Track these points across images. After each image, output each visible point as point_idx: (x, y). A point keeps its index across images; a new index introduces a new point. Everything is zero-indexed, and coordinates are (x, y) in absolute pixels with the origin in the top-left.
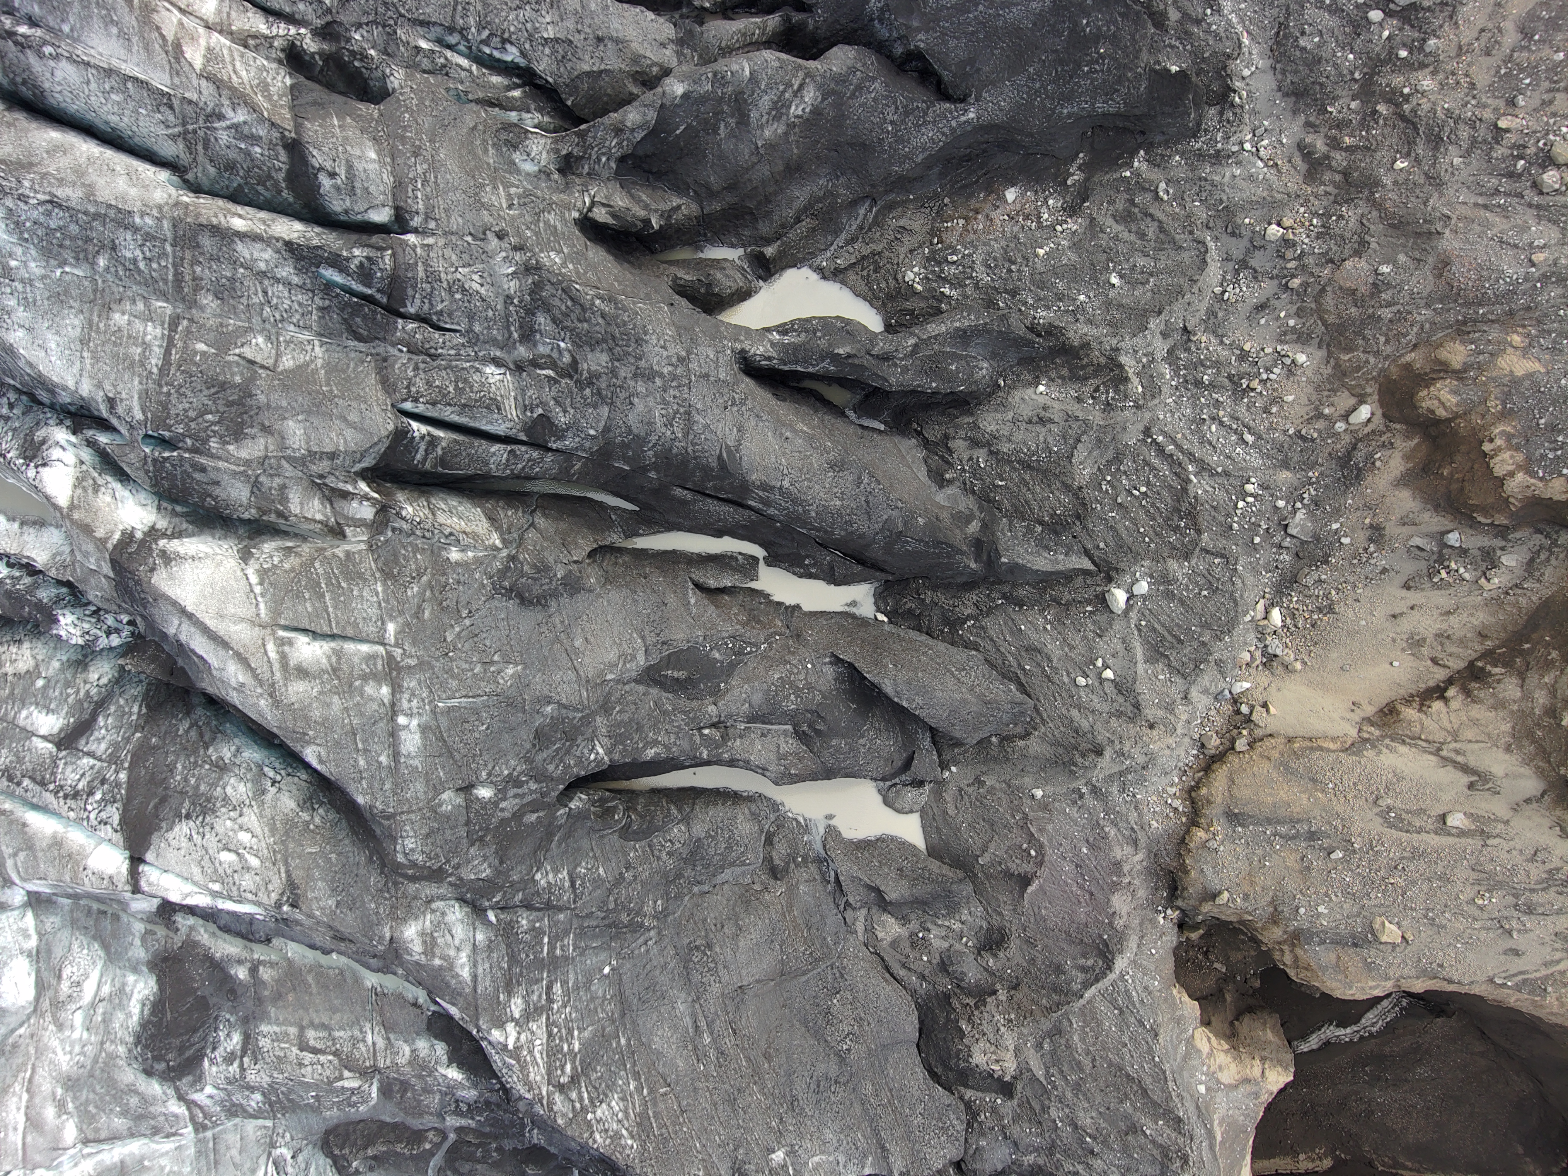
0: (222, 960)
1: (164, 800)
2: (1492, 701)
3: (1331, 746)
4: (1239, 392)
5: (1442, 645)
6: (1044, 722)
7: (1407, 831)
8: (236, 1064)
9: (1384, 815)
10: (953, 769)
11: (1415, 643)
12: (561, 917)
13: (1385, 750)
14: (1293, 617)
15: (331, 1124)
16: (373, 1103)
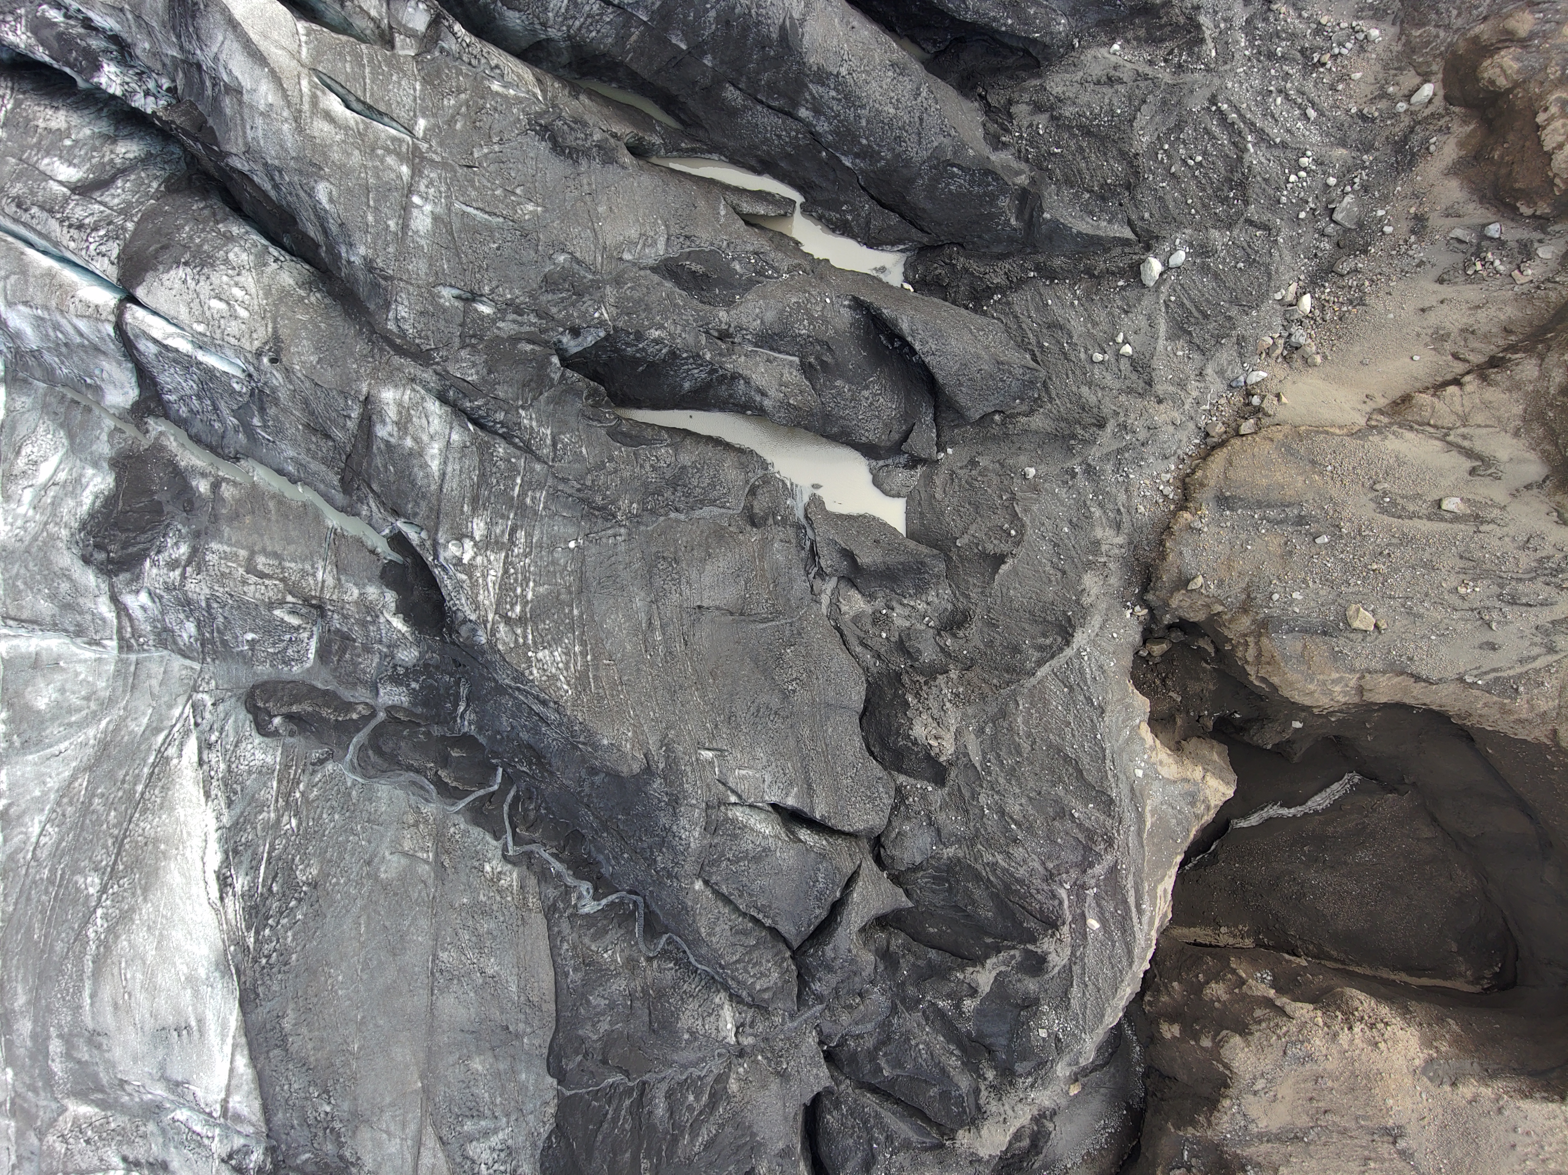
0: (186, 469)
1: (164, 247)
2: (1508, 383)
3: (1337, 431)
4: (1310, 66)
5: (1466, 340)
6: (1051, 400)
7: (1399, 517)
8: (178, 572)
9: (1378, 502)
10: (950, 451)
11: (1440, 337)
12: (538, 467)
13: (1391, 436)
14: (1323, 308)
15: (260, 680)
16: (308, 665)
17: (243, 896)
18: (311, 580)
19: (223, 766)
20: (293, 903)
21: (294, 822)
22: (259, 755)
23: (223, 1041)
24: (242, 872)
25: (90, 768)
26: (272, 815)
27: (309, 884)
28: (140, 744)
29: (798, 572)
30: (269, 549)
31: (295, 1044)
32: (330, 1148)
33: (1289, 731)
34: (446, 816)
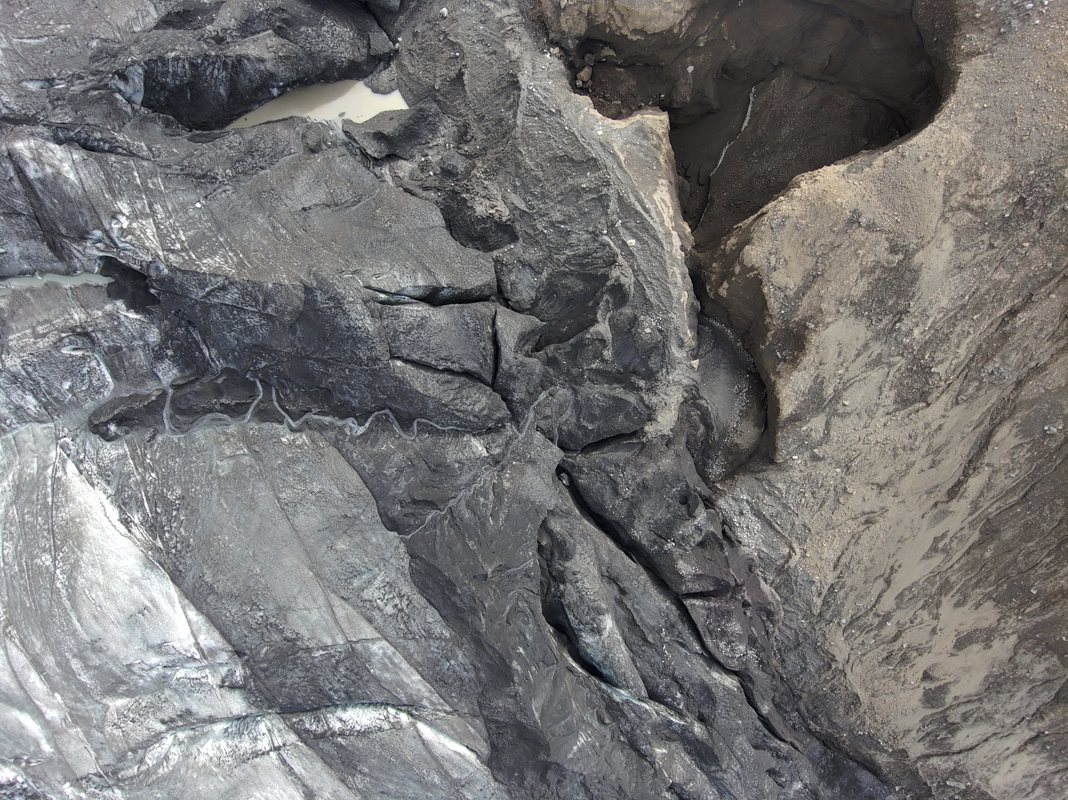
10: (400, 39)
12: (145, 163)
15: (91, 412)
16: (112, 387)
17: (142, 524)
18: (71, 321)
19: (94, 467)
20: (174, 513)
21: (154, 475)
22: (113, 452)
23: (173, 606)
24: (134, 512)
25: (14, 502)
26: (138, 477)
27: (179, 499)
28: (38, 478)
29: (361, 170)
30: (41, 320)
31: (220, 587)
32: (276, 637)
33: (690, 77)
34: (244, 427)
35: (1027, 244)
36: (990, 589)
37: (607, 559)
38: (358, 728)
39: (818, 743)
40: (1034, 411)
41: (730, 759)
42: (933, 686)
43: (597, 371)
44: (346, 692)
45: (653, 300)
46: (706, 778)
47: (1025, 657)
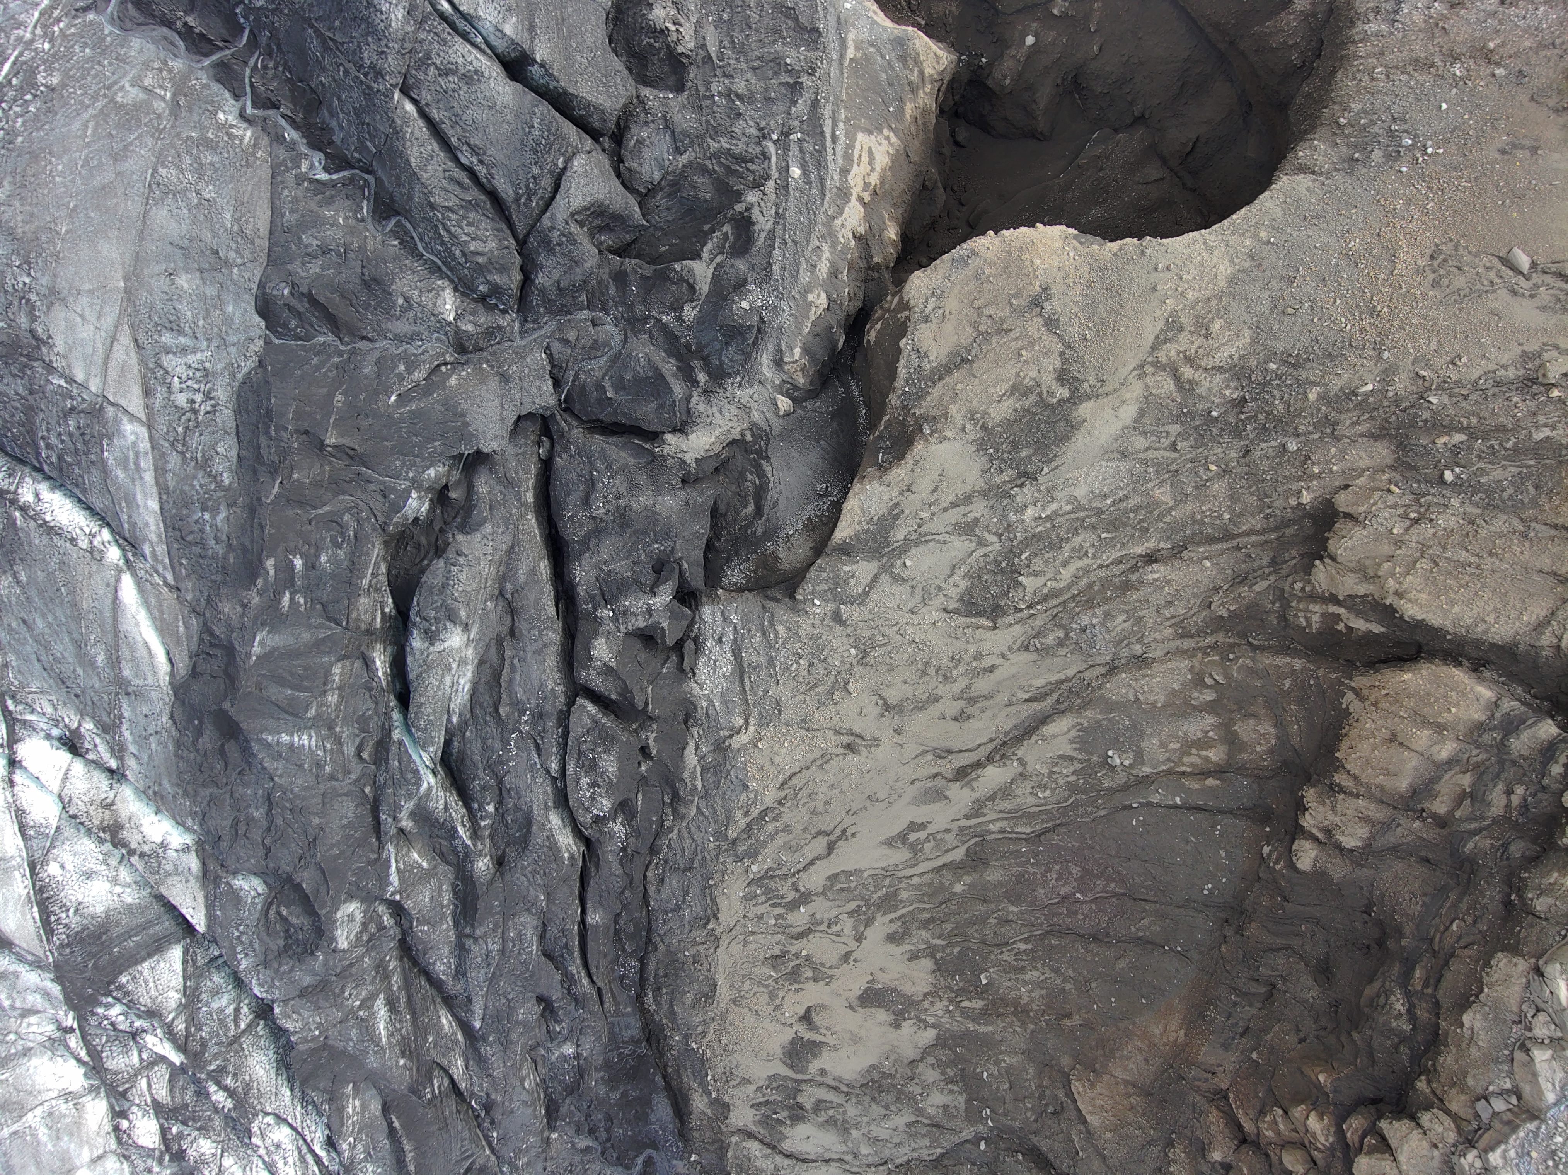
20: (28, 97)
21: (47, 46)
26: (27, 35)
27: (47, 87)
32: (23, 321)
33: (1023, 51)
34: (191, 70)
35: (1213, 468)
36: (939, 942)
37: (522, 578)
38: (48, 518)
39: (639, 1024)
40: (1109, 720)
41: (494, 930)
42: (807, 1035)
43: (664, 327)
44: (60, 458)
45: (776, 269)
46: (453, 939)
47: (930, 1071)
